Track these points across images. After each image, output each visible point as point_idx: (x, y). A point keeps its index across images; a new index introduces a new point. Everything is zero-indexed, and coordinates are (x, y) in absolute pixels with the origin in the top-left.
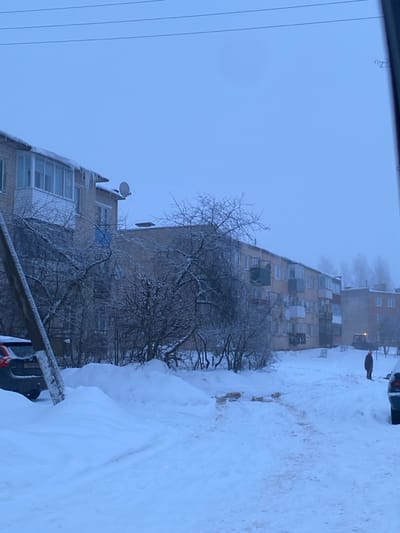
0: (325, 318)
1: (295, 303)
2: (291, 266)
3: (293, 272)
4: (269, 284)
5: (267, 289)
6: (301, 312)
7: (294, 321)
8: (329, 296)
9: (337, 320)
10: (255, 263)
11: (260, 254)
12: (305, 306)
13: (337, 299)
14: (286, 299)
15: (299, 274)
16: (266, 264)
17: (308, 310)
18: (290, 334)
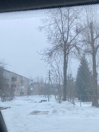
0: (29, 89)
1: (22, 85)
2: (22, 77)
3: (22, 78)
4: (16, 81)
5: (16, 82)
6: (23, 87)
7: (22, 89)
8: (30, 84)
9: (32, 89)
10: (13, 76)
11: (14, 74)
12: (25, 86)
13: (32, 84)
14: (20, 84)
15: (23, 79)
16: (15, 76)
17: (25, 87)
18: (21, 92)
